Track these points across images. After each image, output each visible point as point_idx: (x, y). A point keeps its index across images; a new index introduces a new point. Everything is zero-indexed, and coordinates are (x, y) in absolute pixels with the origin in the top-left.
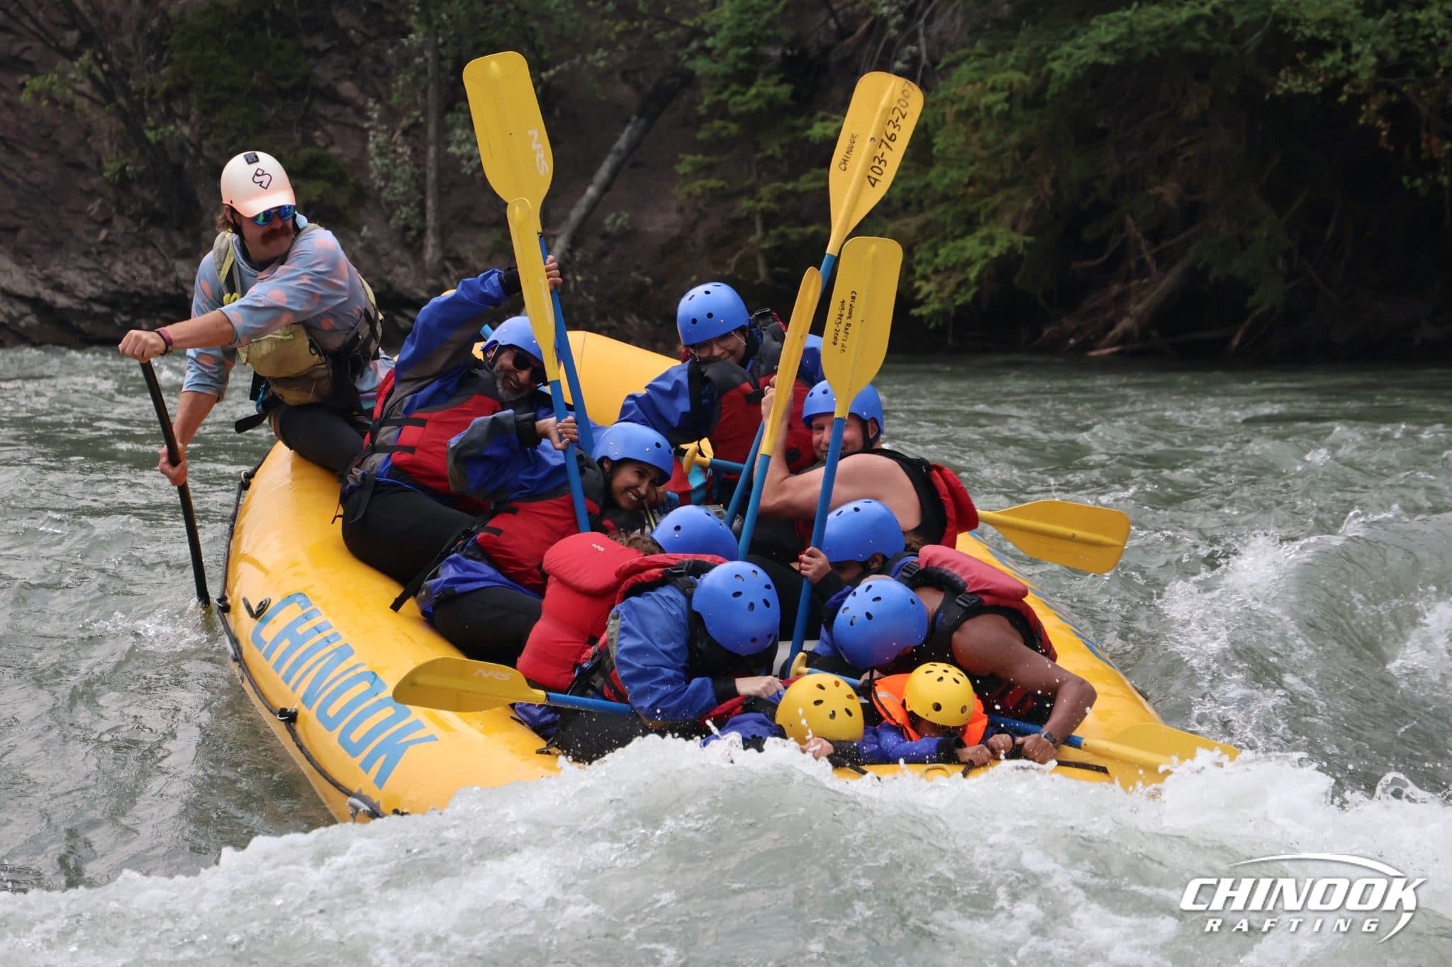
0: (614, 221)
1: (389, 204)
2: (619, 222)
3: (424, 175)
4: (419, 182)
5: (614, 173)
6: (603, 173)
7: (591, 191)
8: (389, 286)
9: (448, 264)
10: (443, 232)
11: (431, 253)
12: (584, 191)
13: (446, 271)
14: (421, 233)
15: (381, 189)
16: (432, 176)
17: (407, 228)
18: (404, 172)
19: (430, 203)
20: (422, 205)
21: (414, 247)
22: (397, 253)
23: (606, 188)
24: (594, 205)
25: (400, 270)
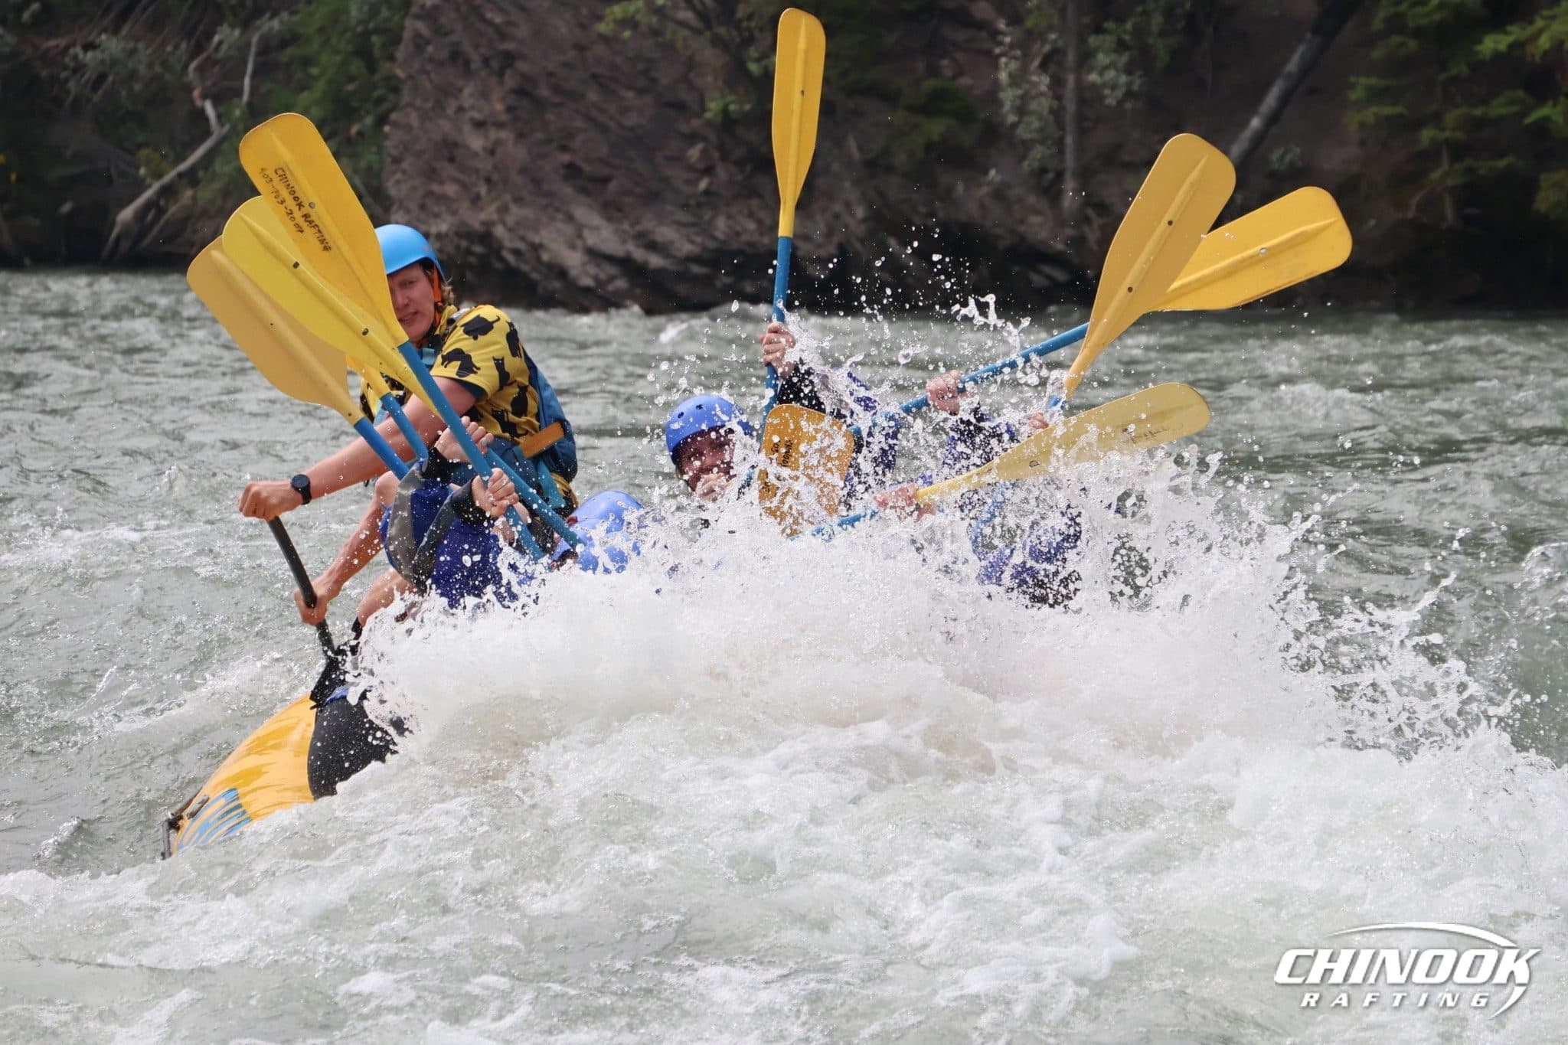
0: (1282, 157)
1: (1024, 142)
2: (1288, 158)
3: (1062, 108)
4: (1057, 113)
5: (1284, 101)
6: (1271, 100)
7: (1256, 123)
8: (1023, 238)
9: (1090, 212)
10: (1085, 176)
11: (1070, 196)
12: (1248, 121)
13: (1087, 220)
14: (1060, 175)
15: (1015, 126)
16: (1071, 107)
17: (1043, 171)
18: (1042, 105)
19: (1069, 140)
20: (1060, 143)
21: (1052, 192)
22: (1032, 200)
23: (1273, 119)
24: (1259, 139)
25: (1035, 219)
